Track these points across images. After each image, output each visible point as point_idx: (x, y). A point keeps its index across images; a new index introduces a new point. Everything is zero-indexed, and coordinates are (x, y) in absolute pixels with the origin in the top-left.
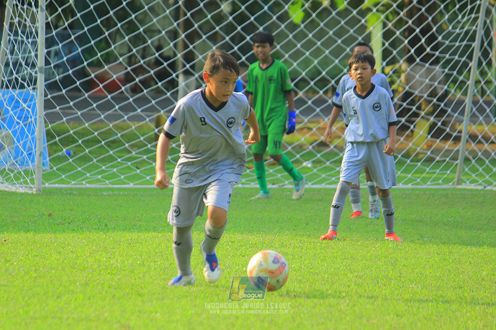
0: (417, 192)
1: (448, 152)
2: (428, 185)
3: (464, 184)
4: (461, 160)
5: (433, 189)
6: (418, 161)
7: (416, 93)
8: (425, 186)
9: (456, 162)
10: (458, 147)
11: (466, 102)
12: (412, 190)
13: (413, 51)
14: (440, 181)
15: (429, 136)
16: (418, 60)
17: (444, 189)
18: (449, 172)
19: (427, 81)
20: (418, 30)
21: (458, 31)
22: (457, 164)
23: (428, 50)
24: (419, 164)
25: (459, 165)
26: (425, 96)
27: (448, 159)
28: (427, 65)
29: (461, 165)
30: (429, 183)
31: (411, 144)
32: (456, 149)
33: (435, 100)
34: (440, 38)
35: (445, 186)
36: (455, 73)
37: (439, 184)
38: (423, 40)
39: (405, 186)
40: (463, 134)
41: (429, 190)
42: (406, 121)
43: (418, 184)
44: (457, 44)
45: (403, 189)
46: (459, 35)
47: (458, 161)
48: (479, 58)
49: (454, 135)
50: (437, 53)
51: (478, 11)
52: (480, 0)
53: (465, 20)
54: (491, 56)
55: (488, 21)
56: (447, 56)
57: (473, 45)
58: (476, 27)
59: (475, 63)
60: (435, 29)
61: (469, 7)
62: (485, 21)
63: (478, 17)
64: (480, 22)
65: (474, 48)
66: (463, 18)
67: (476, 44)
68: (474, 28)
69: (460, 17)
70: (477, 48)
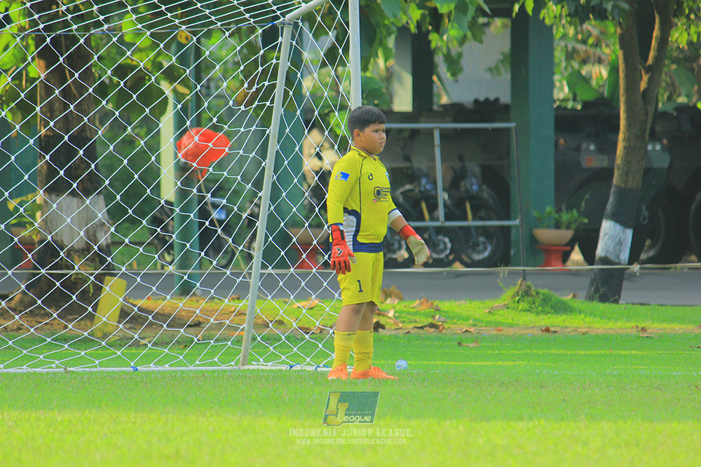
2: (197, 366)
3: (253, 363)
4: (248, 323)
5: (205, 371)
6: (181, 326)
8: (191, 368)
9: (242, 327)
10: (243, 303)
11: (257, 224)
12: (171, 373)
14: (216, 359)
15: (199, 284)
16: (180, 156)
18: (229, 343)
19: (194, 191)
20: (179, 107)
21: (242, 107)
23: (196, 139)
24: (182, 330)
25: (246, 330)
26: (192, 216)
28: (193, 166)
29: (249, 332)
30: (197, 362)
31: (169, 297)
32: (241, 305)
33: (207, 223)
34: (214, 120)
35: (224, 367)
36: (239, 177)
37: (215, 364)
38: (188, 124)
39: (160, 368)
40: (252, 280)
41: (199, 373)
43: (180, 364)
44: (242, 130)
46: (244, 114)
47: (244, 325)
48: (277, 151)
49: (238, 281)
50: (210, 145)
51: (274, 76)
52: (278, 58)
53: (254, 89)
54: (297, 149)
55: (291, 93)
56: (227, 149)
57: (267, 132)
58: (272, 102)
59: (270, 160)
60: (206, 104)
61: (260, 69)
62: (286, 93)
63: (274, 86)
64: (278, 92)
65: (268, 135)
66: (250, 87)
67: (273, 130)
68: (268, 103)
69: (246, 85)
70: (274, 136)
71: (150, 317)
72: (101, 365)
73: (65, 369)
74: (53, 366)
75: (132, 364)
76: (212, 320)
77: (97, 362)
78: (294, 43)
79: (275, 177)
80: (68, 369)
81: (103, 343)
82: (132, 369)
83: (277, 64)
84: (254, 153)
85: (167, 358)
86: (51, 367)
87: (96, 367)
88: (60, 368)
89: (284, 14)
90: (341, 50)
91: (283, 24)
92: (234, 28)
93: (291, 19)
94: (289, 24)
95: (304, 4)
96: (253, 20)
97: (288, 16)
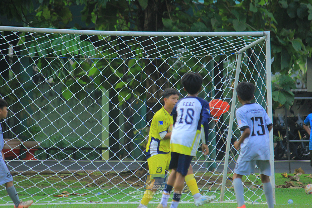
3: (226, 200)
9: (220, 185)
11: (227, 140)
15: (202, 166)
18: (215, 191)
21: (220, 90)
22: (221, 186)
25: (222, 186)
27: (214, 182)
29: (224, 187)
32: (220, 175)
34: (208, 96)
36: (219, 120)
40: (225, 164)
44: (220, 99)
46: (221, 93)
47: (222, 184)
49: (219, 165)
52: (235, 68)
56: (213, 108)
57: (231, 100)
58: (233, 88)
59: (232, 112)
60: (204, 88)
61: (228, 73)
63: (234, 80)
64: (236, 83)
65: (231, 102)
66: (223, 81)
67: (233, 99)
68: (231, 88)
69: (221, 80)
70: (234, 102)
76: (208, 182)
77: (158, 199)
78: (242, 62)
79: (234, 120)
83: (235, 71)
84: (225, 109)
85: (188, 198)
89: (238, 50)
90: (262, 65)
91: (238, 54)
92: (216, 55)
93: (241, 52)
94: (240, 54)
95: (246, 45)
96: (224, 52)
97: (240, 50)
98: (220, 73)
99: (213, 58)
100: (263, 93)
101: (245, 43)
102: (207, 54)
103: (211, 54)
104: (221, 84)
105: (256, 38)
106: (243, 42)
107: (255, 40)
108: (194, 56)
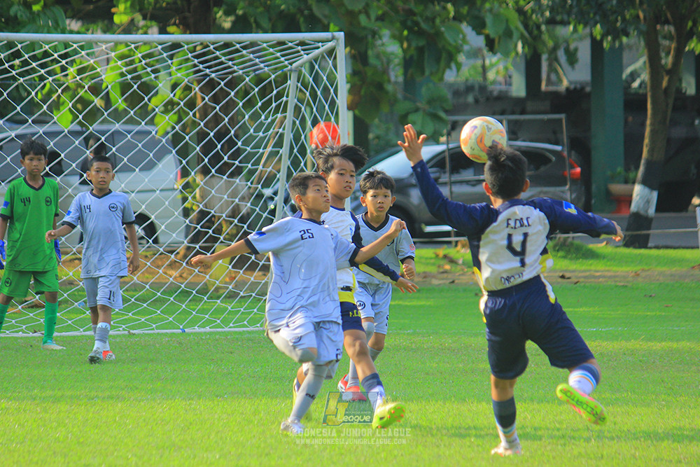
0: (217, 337)
1: (255, 284)
2: (231, 327)
5: (236, 332)
6: (218, 298)
7: (213, 212)
8: (226, 329)
9: (264, 298)
10: (266, 279)
12: (211, 334)
13: (206, 160)
14: (245, 323)
15: (230, 267)
16: (213, 171)
17: (248, 332)
18: (255, 310)
19: (226, 197)
20: (212, 134)
21: (261, 134)
23: (226, 158)
24: (219, 301)
26: (224, 215)
27: (254, 295)
28: (225, 177)
30: (231, 325)
31: (207, 277)
32: (263, 282)
33: (236, 221)
34: (240, 144)
35: (251, 329)
36: (260, 186)
37: (244, 326)
38: (219, 146)
39: (202, 330)
41: (231, 333)
42: (200, 247)
43: (218, 326)
44: (261, 150)
45: (199, 334)
46: (263, 139)
48: (289, 167)
49: (261, 264)
50: (237, 162)
51: (285, 110)
52: (287, 96)
53: (269, 120)
54: (302, 164)
55: (297, 122)
56: (249, 166)
57: (281, 152)
58: (284, 129)
59: (283, 173)
60: (233, 132)
61: (274, 105)
62: (294, 123)
63: (285, 117)
64: (288, 123)
65: (281, 155)
66: (266, 119)
67: (284, 151)
68: (281, 130)
69: (263, 117)
70: (286, 155)
71: (194, 292)
72: (157, 328)
73: (129, 332)
74: (121, 329)
75: (181, 327)
77: (154, 326)
78: (299, 85)
79: (287, 186)
80: (131, 331)
81: (158, 312)
82: (181, 331)
83: (287, 102)
84: (271, 168)
85: (208, 322)
86: (119, 330)
87: (153, 329)
88: (126, 330)
89: (291, 64)
90: (332, 91)
91: (291, 70)
92: (252, 75)
93: (297, 67)
94: (295, 71)
95: (305, 56)
96: (266, 68)
97: (294, 65)
98: (260, 104)
99: (247, 79)
100: (333, 138)
101: (302, 52)
102: (235, 72)
103: (243, 73)
104: (262, 124)
105: (320, 44)
106: (298, 52)
107: (318, 48)
108: (213, 75)
